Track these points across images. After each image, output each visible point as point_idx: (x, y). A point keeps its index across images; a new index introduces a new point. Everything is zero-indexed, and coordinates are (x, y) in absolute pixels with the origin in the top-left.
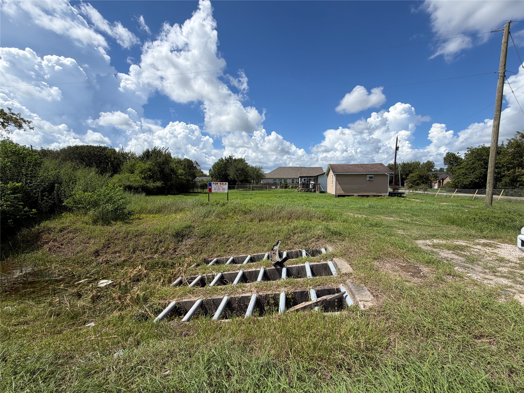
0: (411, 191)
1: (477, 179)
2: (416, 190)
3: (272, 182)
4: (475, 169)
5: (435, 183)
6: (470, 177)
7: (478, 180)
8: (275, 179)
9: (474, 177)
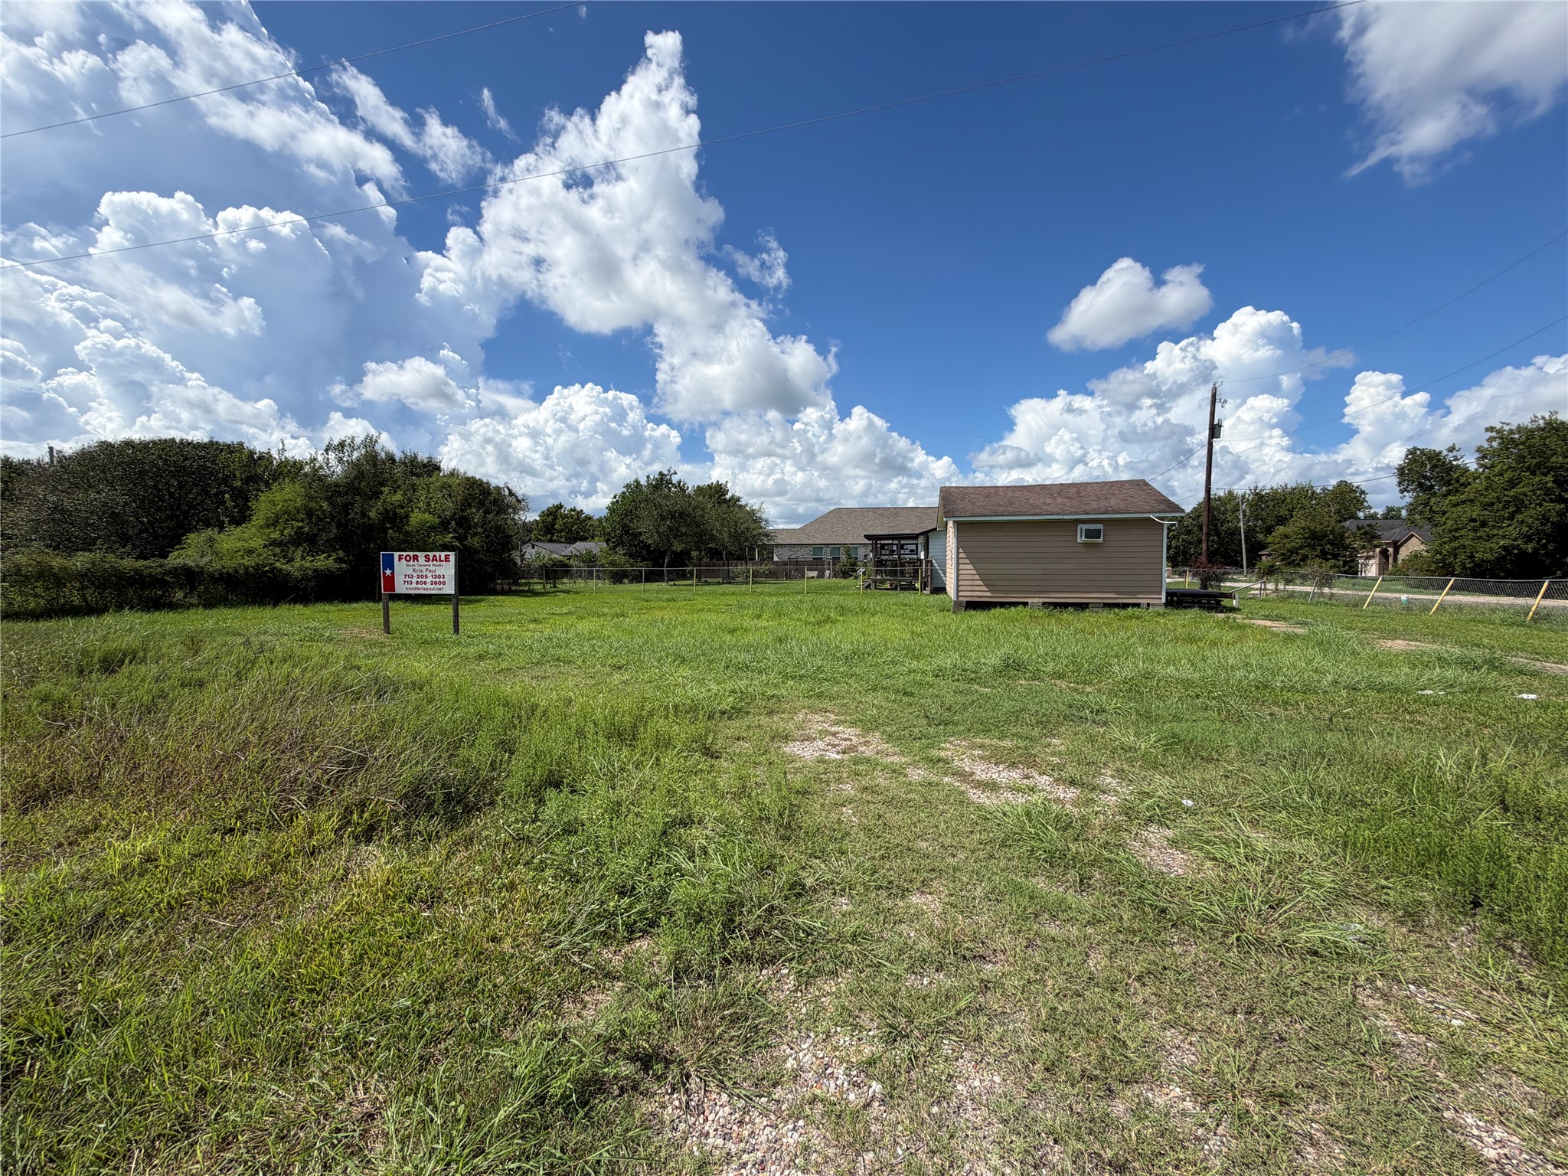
0: (1271, 586)
1: (1529, 539)
2: (1288, 582)
3: (810, 558)
4: (1520, 505)
5: (1368, 558)
6: (1501, 532)
7: (1532, 545)
8: (818, 548)
9: (1515, 534)
